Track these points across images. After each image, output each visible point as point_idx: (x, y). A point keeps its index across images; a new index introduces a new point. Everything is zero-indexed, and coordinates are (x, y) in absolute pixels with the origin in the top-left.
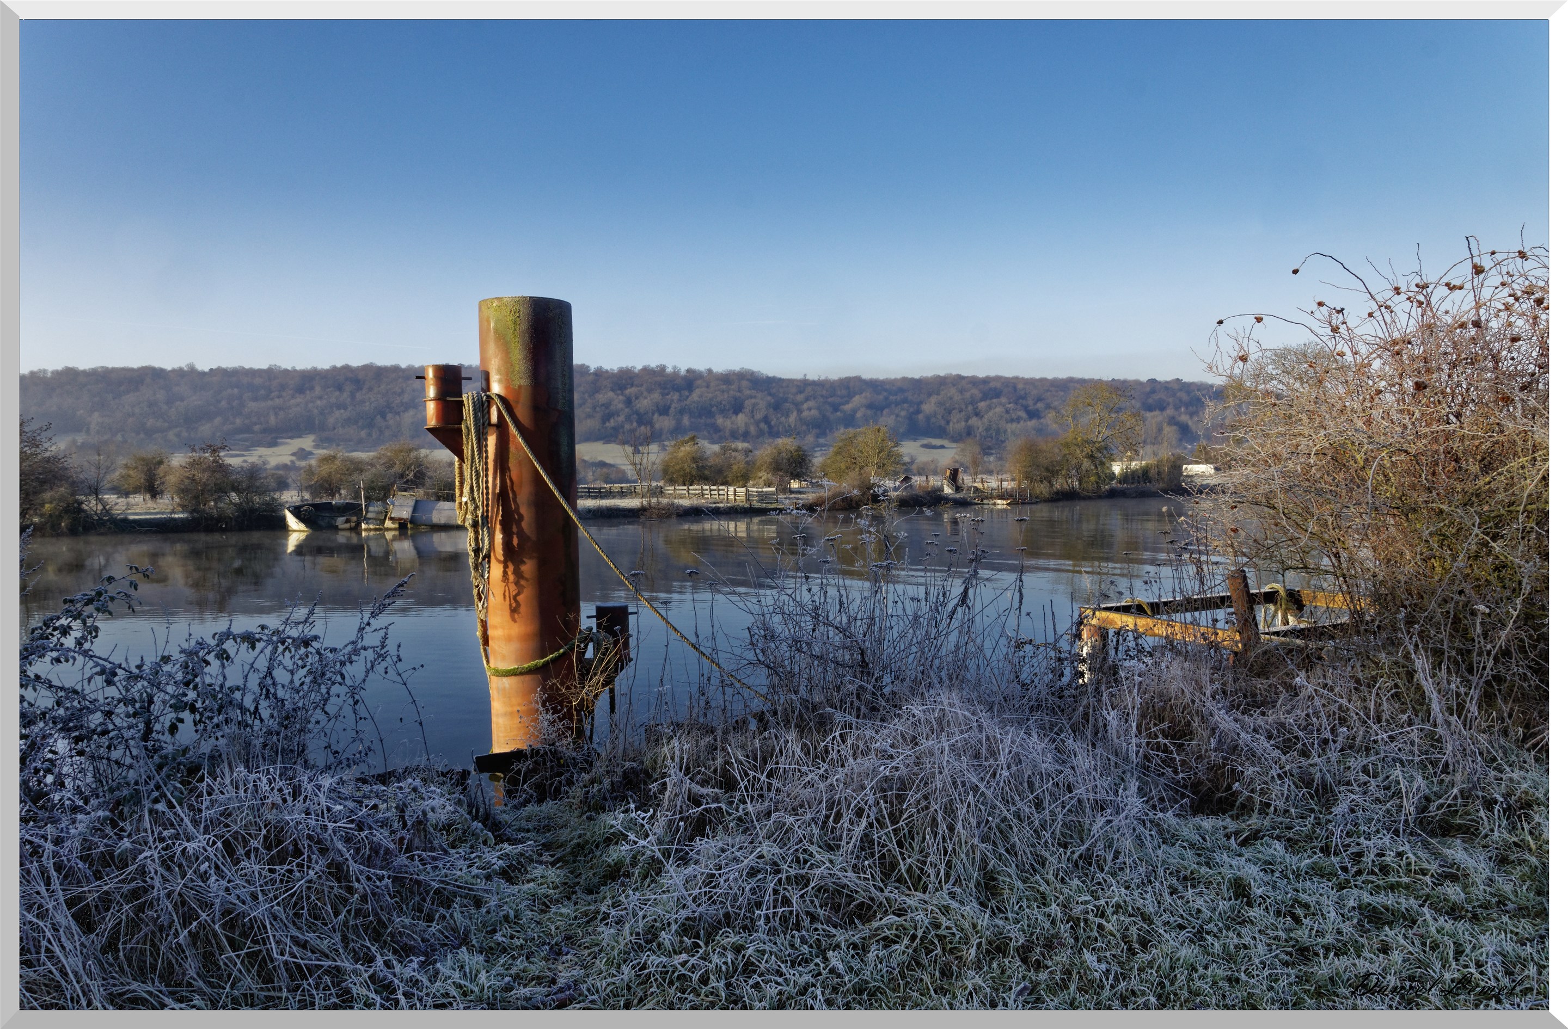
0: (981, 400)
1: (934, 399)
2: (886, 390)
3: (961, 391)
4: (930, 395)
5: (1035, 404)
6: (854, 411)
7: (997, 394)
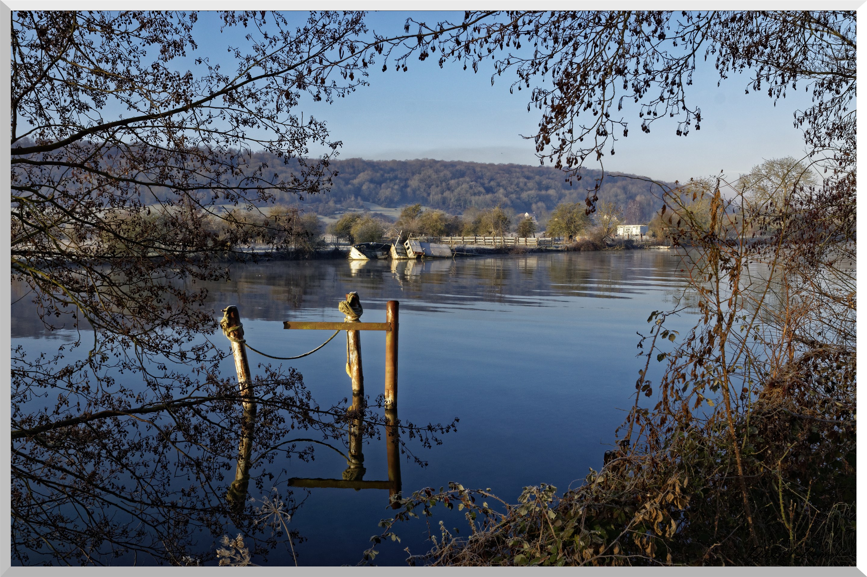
0: (451, 179)
1: (417, 177)
2: (381, 169)
3: (437, 172)
4: (413, 174)
5: (489, 182)
6: (361, 184)
7: (462, 174)
